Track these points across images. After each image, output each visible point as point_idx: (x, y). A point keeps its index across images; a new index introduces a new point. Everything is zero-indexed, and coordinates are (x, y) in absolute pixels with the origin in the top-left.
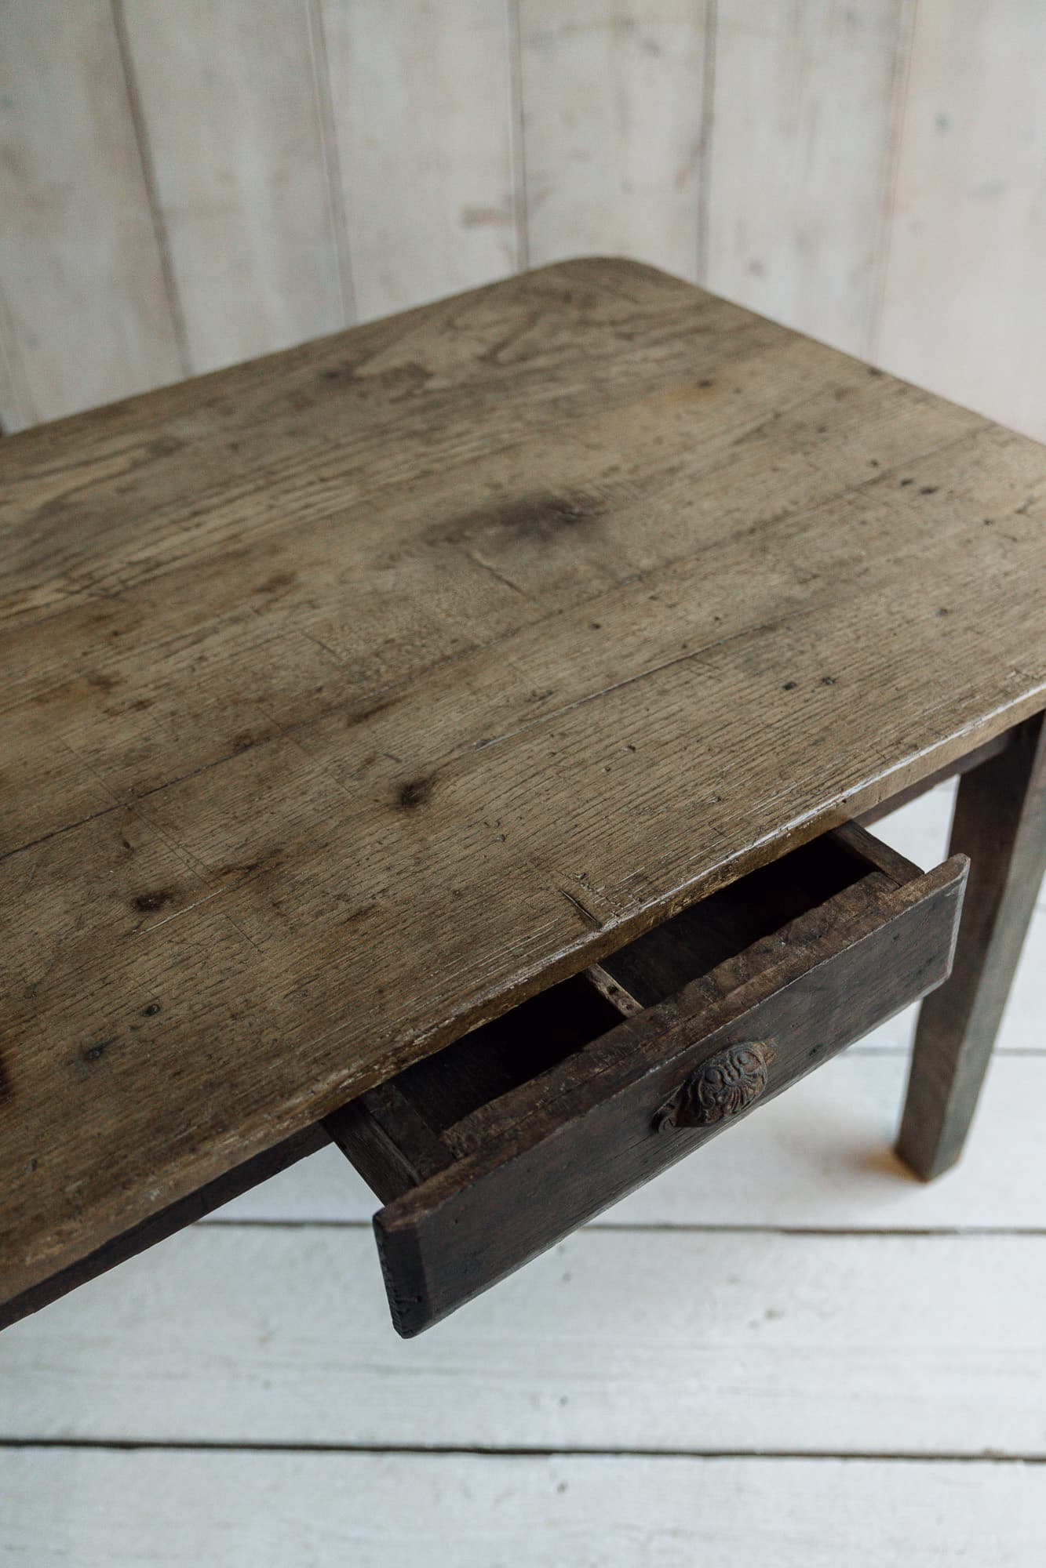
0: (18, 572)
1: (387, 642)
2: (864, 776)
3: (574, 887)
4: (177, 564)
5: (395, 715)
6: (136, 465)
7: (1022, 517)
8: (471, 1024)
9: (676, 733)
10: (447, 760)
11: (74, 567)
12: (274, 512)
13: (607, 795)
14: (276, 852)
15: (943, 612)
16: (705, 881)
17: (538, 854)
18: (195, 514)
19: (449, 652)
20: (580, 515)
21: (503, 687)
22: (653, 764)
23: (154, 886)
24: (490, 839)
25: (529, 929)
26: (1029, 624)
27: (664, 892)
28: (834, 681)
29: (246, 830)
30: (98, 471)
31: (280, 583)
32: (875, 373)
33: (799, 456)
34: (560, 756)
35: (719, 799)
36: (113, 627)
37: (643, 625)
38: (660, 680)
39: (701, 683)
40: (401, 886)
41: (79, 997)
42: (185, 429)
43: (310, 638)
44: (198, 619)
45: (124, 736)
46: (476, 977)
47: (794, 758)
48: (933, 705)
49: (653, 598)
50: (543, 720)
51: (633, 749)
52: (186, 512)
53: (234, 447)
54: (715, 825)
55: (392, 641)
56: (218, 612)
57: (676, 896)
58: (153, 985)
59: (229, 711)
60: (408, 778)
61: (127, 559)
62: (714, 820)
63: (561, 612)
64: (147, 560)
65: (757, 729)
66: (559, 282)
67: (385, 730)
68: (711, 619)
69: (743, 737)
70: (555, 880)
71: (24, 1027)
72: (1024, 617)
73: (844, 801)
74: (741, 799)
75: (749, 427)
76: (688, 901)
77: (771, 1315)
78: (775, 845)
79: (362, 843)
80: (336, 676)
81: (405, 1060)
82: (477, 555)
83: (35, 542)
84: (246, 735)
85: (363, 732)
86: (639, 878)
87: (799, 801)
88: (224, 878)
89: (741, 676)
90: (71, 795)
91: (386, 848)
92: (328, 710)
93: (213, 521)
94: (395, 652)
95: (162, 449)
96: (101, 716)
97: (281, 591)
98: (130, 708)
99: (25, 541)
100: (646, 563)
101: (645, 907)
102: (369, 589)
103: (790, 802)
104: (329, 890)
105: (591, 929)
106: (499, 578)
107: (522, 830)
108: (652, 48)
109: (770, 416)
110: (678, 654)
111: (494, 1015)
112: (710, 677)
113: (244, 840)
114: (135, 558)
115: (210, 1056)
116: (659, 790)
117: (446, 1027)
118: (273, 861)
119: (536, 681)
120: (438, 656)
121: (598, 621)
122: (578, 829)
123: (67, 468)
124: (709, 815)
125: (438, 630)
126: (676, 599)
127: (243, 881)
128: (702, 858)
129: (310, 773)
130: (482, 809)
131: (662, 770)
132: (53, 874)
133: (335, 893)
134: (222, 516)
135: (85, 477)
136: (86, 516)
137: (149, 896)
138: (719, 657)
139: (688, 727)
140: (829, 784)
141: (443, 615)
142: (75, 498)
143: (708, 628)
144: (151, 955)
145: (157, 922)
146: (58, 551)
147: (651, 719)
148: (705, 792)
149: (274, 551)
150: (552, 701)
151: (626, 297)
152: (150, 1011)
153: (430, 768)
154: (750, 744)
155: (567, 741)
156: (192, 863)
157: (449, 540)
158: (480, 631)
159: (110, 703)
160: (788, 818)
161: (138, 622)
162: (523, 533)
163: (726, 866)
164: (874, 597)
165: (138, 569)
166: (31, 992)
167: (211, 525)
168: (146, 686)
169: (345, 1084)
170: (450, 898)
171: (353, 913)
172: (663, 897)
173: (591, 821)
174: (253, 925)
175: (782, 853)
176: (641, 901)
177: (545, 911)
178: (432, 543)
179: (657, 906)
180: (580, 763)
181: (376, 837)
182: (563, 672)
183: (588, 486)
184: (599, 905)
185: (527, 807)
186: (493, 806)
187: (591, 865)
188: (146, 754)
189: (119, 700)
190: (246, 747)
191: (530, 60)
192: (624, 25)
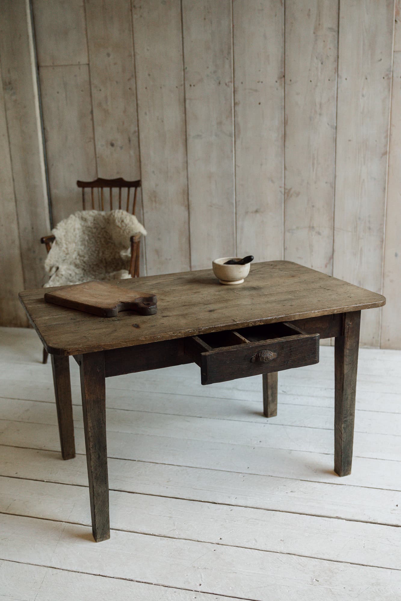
2: (291, 314)
3: (234, 319)
5: (212, 305)
6: (175, 280)
7: (344, 293)
9: (260, 308)
10: (219, 308)
13: (244, 312)
15: (319, 301)
16: (257, 321)
17: (230, 316)
19: (225, 300)
20: (258, 288)
21: (232, 303)
22: (254, 311)
23: (166, 315)
24: (222, 315)
25: (225, 322)
28: (292, 306)
29: (182, 312)
30: (167, 280)
32: (330, 277)
33: (306, 285)
34: (238, 309)
37: (262, 299)
38: (261, 304)
39: (268, 305)
43: (200, 297)
44: (181, 295)
45: (165, 304)
46: (214, 325)
47: (280, 312)
49: (265, 297)
50: (238, 306)
51: (252, 309)
57: (251, 322)
58: (163, 322)
59: (183, 303)
60: (212, 310)
63: (248, 298)
65: (275, 309)
66: (272, 263)
67: (209, 306)
68: (275, 299)
69: (272, 309)
73: (286, 316)
75: (298, 281)
76: (254, 324)
77: (292, 492)
78: (271, 320)
79: (201, 314)
80: (203, 301)
81: (200, 332)
82: (235, 292)
84: (186, 305)
85: (205, 306)
87: (277, 315)
88: (177, 315)
89: (276, 304)
91: (205, 315)
92: (200, 304)
94: (215, 299)
97: (197, 293)
100: (266, 294)
101: (244, 322)
104: (194, 317)
105: (235, 322)
106: (238, 294)
107: (228, 314)
108: (319, 233)
109: (303, 280)
110: (266, 302)
111: (216, 331)
112: (270, 304)
116: (253, 313)
117: (207, 329)
118: (186, 315)
119: (238, 303)
120: (222, 300)
121: (254, 298)
122: (237, 315)
125: (224, 298)
126: (269, 297)
127: (180, 316)
129: (195, 308)
130: (222, 312)
136: (164, 284)
138: (273, 303)
139: (263, 308)
140: (284, 314)
141: (226, 297)
142: (162, 282)
143: (273, 300)
144: (164, 320)
145: (165, 318)
147: (257, 307)
148: (262, 313)
149: (197, 289)
150: (241, 305)
151: (285, 265)
152: (162, 324)
153: (216, 309)
155: (240, 308)
156: (173, 314)
158: (231, 298)
160: (274, 316)
163: (261, 320)
164: (307, 299)
170: (213, 319)
171: (197, 319)
172: (249, 321)
173: (240, 314)
174: (181, 319)
177: (228, 321)
179: (247, 322)
180: (242, 310)
182: (244, 302)
183: (261, 286)
185: (230, 313)
186: (225, 312)
187: (238, 318)
191: (288, 235)
192: (312, 228)
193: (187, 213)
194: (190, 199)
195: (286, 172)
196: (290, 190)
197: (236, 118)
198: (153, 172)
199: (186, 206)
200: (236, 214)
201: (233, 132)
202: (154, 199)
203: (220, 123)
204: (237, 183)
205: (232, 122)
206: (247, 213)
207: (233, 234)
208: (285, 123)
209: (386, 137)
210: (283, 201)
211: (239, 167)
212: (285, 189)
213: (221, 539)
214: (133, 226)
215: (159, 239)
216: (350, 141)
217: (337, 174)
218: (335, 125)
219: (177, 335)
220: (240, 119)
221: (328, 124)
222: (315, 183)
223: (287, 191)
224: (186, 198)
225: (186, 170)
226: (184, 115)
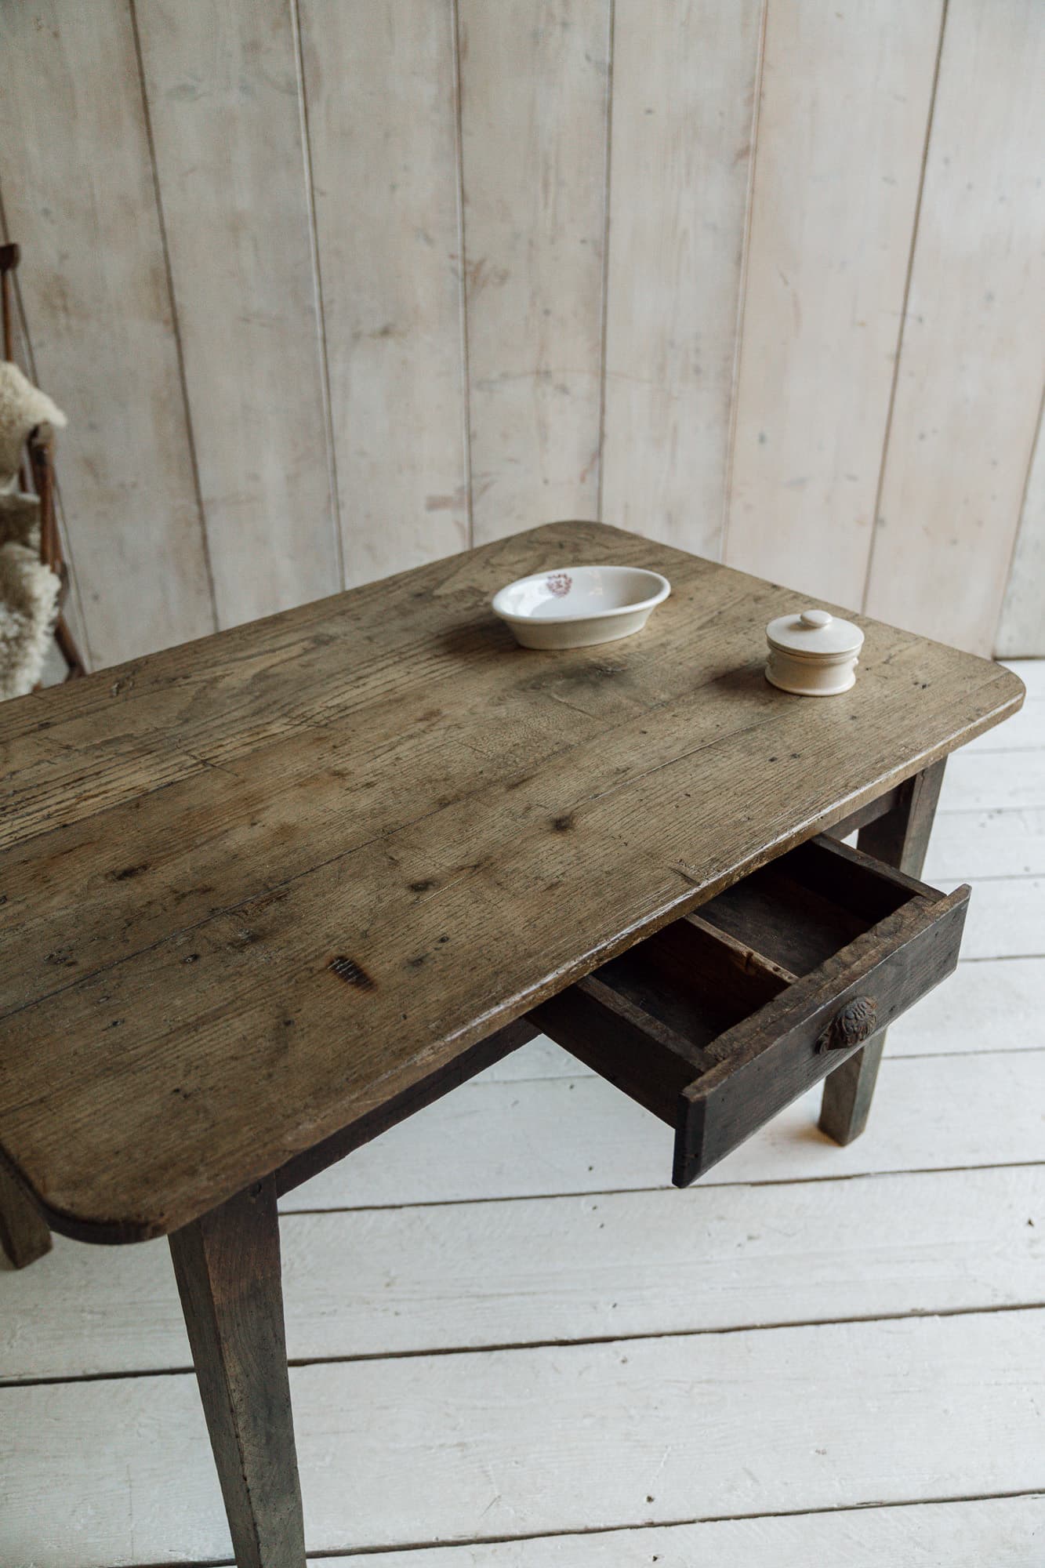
0: (253, 715)
1: (514, 746)
2: (831, 803)
3: (677, 866)
4: (359, 707)
5: (536, 782)
6: (306, 651)
7: (887, 666)
8: (635, 939)
9: (711, 787)
10: (577, 806)
11: (290, 711)
12: (411, 676)
13: (681, 820)
14: (488, 858)
15: (853, 718)
16: (751, 862)
17: (649, 851)
18: (360, 678)
19: (556, 749)
20: (612, 672)
21: (597, 767)
22: (704, 803)
23: (419, 878)
24: (618, 845)
25: (658, 888)
26: (906, 722)
27: (731, 866)
28: (799, 756)
29: (464, 848)
30: (283, 655)
31: (431, 716)
32: (775, 587)
33: (741, 635)
34: (645, 801)
35: (749, 819)
36: (332, 744)
37: (673, 731)
38: (694, 759)
39: (718, 760)
40: (572, 871)
41: (396, 936)
42: (332, 629)
43: (464, 745)
44: (387, 737)
45: (365, 802)
46: (634, 913)
47: (787, 796)
48: (862, 766)
49: (673, 716)
50: (628, 783)
51: (689, 795)
52: (352, 677)
53: (370, 639)
54: (750, 832)
55: (518, 744)
56: (398, 732)
57: (737, 869)
58: (440, 927)
59: (428, 786)
60: (557, 816)
61: (324, 705)
62: (750, 829)
63: (619, 725)
64: (338, 705)
65: (760, 783)
67: (531, 791)
68: (714, 726)
69: (753, 786)
70: (665, 863)
71: (368, 952)
72: (903, 718)
73: (822, 818)
74: (762, 818)
75: (705, 619)
76: (743, 873)
77: (750, 1238)
79: (540, 851)
80: (489, 765)
82: (555, 696)
83: (257, 698)
84: (444, 798)
85: (518, 794)
86: (713, 860)
87: (796, 818)
88: (461, 872)
89: (742, 755)
90: (344, 834)
91: (556, 853)
92: (490, 783)
93: (372, 682)
94: (522, 751)
95: (321, 641)
96: (344, 792)
97: (435, 719)
98: (362, 787)
99: (250, 698)
100: (664, 697)
101: (722, 875)
102: (492, 717)
103: (791, 818)
104: (529, 875)
105: (694, 887)
106: (573, 708)
107: (636, 840)
108: (564, 390)
109: (715, 613)
110: (698, 746)
111: (646, 936)
112: (724, 757)
113: (465, 852)
114: (330, 704)
115: (490, 959)
116: (711, 816)
117: (623, 940)
118: (488, 862)
119: (618, 763)
120: (550, 751)
121: (644, 729)
122: (669, 838)
123: (260, 654)
124: (745, 827)
125: (545, 738)
126: (689, 716)
127: (474, 874)
128: (748, 849)
129: (493, 816)
130: (607, 830)
131: (710, 806)
132: (351, 876)
133: (533, 876)
134: (377, 679)
135: (276, 659)
136: (286, 682)
137: (418, 884)
138: (726, 746)
139: (719, 783)
140: (812, 808)
141: (545, 730)
142: (272, 671)
143: (714, 731)
144: (433, 913)
145: (428, 896)
146: (275, 702)
147: (695, 779)
148: (740, 815)
149: (421, 698)
150: (631, 773)
151: (601, 545)
152: (443, 940)
153: (568, 811)
154: (758, 790)
155: (647, 793)
156: (437, 865)
157: (533, 687)
158: (572, 738)
159: (348, 785)
160: (792, 826)
161: (347, 740)
162: (580, 683)
164: (810, 711)
165: (333, 711)
166: (365, 935)
167: (373, 684)
168: (367, 775)
169: (573, 970)
170: (605, 875)
171: (548, 885)
172: (731, 869)
173: (677, 833)
174: (488, 894)
175: (790, 848)
176: (719, 871)
177: (663, 879)
178: (523, 690)
179: (728, 874)
180: (659, 804)
181: (548, 847)
182: (632, 757)
183: (612, 655)
184: (694, 875)
185: (635, 828)
186: (614, 828)
187: (683, 855)
188: (384, 811)
189: (354, 783)
190: (447, 805)
191: (477, 396)
192: (543, 374)
193: (171, 343)
194: (179, 298)
195: (468, 210)
196: (481, 263)
197: (304, 32)
198: (46, 212)
199: (166, 322)
200: (324, 341)
201: (299, 77)
202: (58, 302)
203: (253, 47)
204: (321, 246)
205: (292, 45)
206: (357, 336)
207: (319, 401)
208: (460, 50)
209: (749, 101)
210: (461, 298)
211: (323, 194)
212: (465, 262)
213: (650, 1499)
214: (20, 402)
215: (92, 427)
216: (649, 112)
217: (613, 215)
218: (608, 59)
219: (534, 998)
220: (316, 35)
221: (588, 58)
222: (553, 241)
223: (470, 269)
224: (164, 294)
225: (155, 207)
226: (128, 16)
